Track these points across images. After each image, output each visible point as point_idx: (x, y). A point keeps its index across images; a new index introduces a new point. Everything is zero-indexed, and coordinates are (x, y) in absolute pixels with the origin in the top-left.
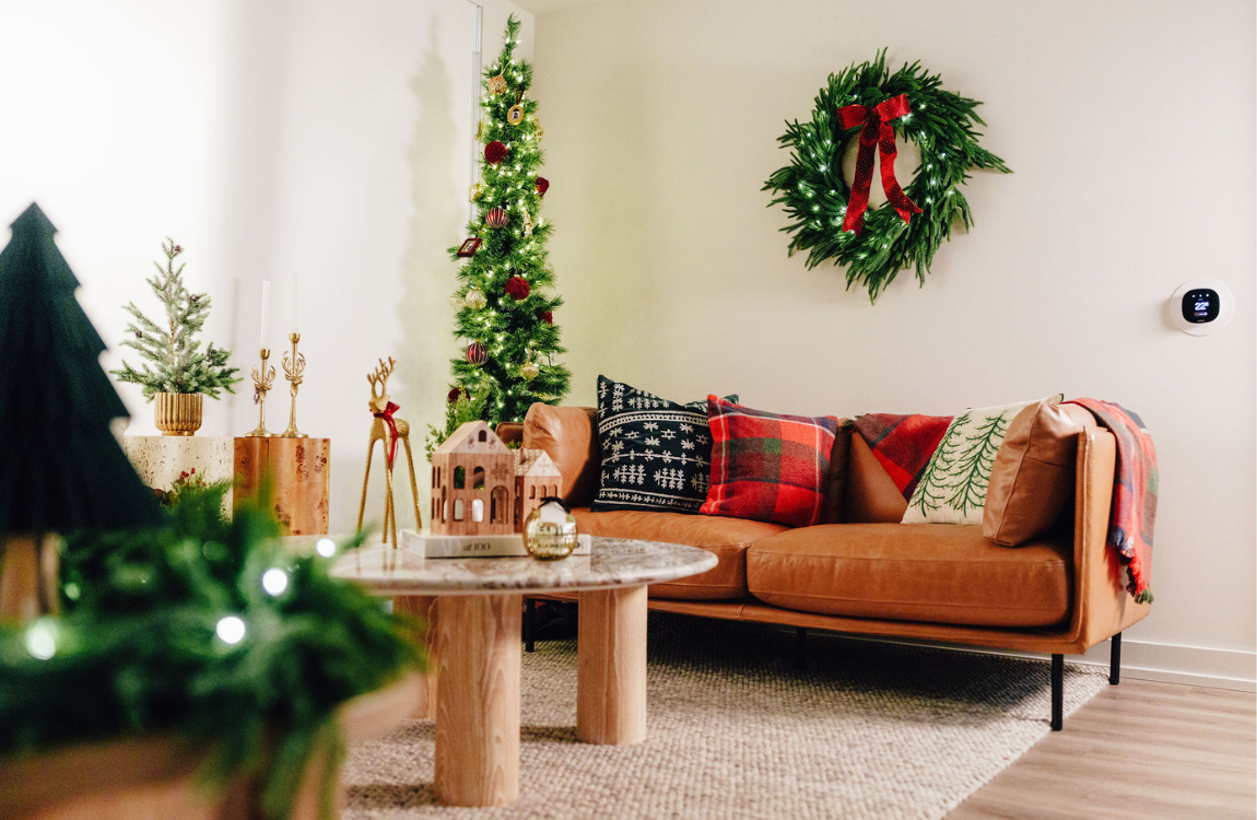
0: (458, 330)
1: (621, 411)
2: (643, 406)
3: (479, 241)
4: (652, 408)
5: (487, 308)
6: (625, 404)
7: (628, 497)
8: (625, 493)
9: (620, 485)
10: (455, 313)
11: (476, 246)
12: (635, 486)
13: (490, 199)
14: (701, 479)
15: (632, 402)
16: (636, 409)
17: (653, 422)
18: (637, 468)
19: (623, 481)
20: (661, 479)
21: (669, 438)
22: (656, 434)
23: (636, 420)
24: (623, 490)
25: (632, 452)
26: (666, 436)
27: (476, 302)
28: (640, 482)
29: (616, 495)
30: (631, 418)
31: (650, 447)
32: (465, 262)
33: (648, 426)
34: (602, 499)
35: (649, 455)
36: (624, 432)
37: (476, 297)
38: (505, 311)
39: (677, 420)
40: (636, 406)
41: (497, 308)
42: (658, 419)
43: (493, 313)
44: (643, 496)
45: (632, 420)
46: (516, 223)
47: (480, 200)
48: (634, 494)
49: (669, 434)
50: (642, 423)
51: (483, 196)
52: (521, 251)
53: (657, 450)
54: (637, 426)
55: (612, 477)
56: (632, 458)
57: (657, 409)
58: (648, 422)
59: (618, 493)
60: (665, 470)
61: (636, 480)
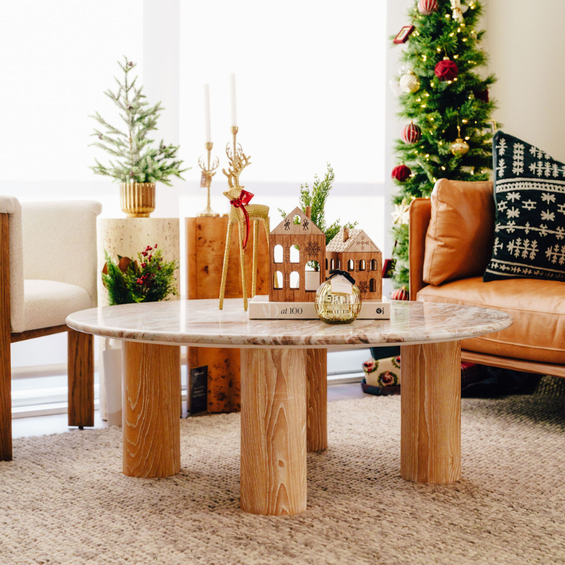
1: (521, 175)
2: (543, 173)
3: (413, 28)
4: (551, 177)
5: (421, 90)
6: (526, 167)
7: (519, 270)
8: (517, 267)
9: (512, 258)
11: (411, 32)
12: (527, 261)
15: (532, 167)
16: (537, 177)
17: (551, 193)
18: (530, 243)
19: (517, 255)
20: (552, 256)
22: (552, 207)
23: (535, 188)
24: (515, 264)
25: (528, 225)
26: (561, 211)
28: (532, 257)
29: (508, 268)
30: (530, 184)
31: (546, 222)
32: (405, 47)
33: (545, 198)
34: (494, 269)
35: (544, 230)
36: (522, 199)
38: (436, 92)
40: (536, 172)
41: (429, 89)
42: (556, 191)
43: (426, 95)
44: (533, 270)
45: (531, 188)
46: (446, 8)
48: (525, 268)
49: (564, 209)
50: (540, 193)
52: (451, 35)
53: (551, 225)
54: (534, 195)
55: (505, 248)
56: (527, 232)
57: (557, 179)
58: (546, 192)
59: (510, 266)
60: (557, 246)
61: (528, 255)
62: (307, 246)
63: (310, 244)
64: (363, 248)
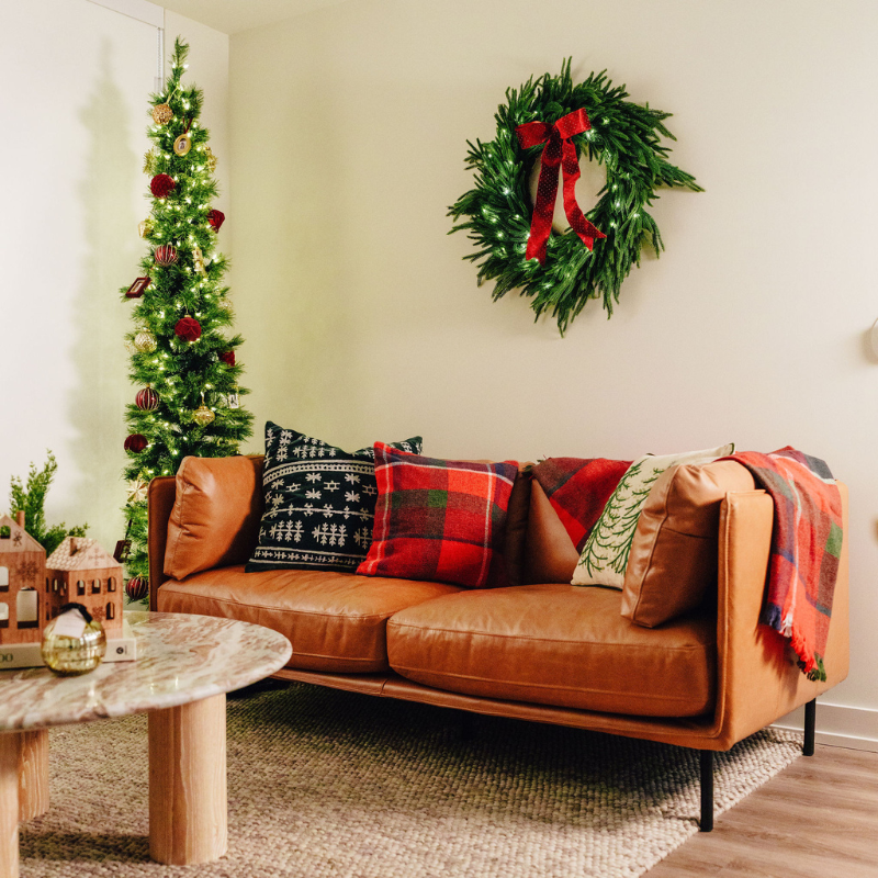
0: (133, 373)
1: (285, 461)
2: (308, 455)
3: (148, 281)
4: (317, 457)
5: (158, 350)
6: (290, 453)
7: (284, 556)
8: (281, 552)
9: (276, 543)
10: (129, 356)
11: (145, 285)
12: (292, 544)
13: (159, 235)
14: (365, 534)
15: (297, 451)
16: (301, 459)
17: (316, 473)
18: (294, 524)
19: (279, 538)
20: (321, 536)
21: (332, 490)
22: (319, 486)
23: (300, 470)
24: (278, 549)
25: (291, 506)
26: (328, 488)
27: (145, 345)
28: (297, 539)
29: (271, 555)
30: (294, 468)
31: (310, 501)
32: (138, 302)
33: (310, 478)
34: (257, 558)
35: (309, 510)
36: (286, 484)
37: (147, 340)
38: (177, 354)
39: (343, 470)
40: (301, 455)
41: (168, 349)
42: (323, 469)
43: (166, 356)
44: (300, 554)
45: (295, 471)
46: (187, 260)
47: (149, 235)
48: (290, 552)
49: (332, 486)
50: (305, 474)
51: (152, 232)
52: (193, 290)
53: (317, 504)
54: (299, 478)
55: (268, 534)
56: (290, 513)
57: (323, 458)
58: (311, 473)
59: (273, 552)
60: (325, 525)
61: (293, 538)
62: (19, 567)
63: (23, 564)
64: (96, 564)
